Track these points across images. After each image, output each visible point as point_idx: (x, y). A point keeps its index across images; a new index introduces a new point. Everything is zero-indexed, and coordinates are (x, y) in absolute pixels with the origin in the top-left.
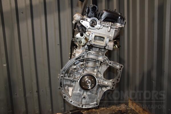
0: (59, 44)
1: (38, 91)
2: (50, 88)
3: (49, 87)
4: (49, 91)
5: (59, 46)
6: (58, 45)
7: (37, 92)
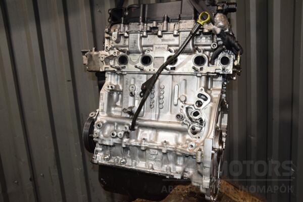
0: (70, 79)
1: (33, 179)
2: (58, 168)
3: (56, 166)
4: (57, 174)
5: (71, 83)
6: (69, 81)
7: (31, 179)
